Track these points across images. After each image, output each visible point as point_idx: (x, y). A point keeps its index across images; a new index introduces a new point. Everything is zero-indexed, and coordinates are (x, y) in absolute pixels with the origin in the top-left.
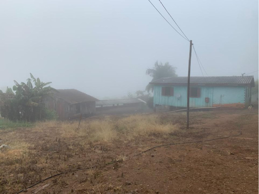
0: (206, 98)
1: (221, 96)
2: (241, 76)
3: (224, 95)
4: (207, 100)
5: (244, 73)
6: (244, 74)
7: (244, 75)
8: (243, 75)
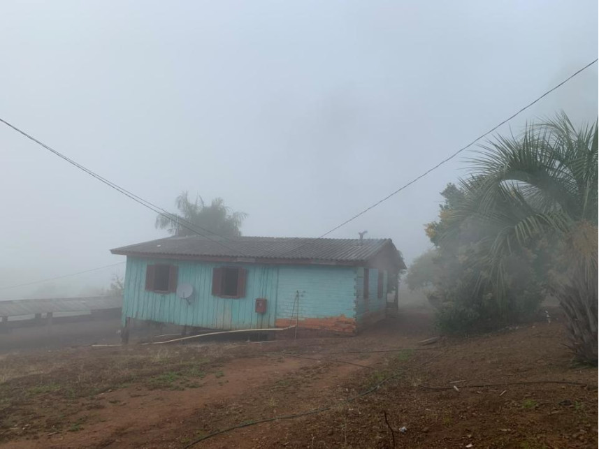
0: (258, 301)
1: (298, 296)
2: (357, 240)
3: (304, 292)
4: (262, 306)
5: (366, 232)
6: (366, 234)
7: (365, 237)
8: (361, 235)
